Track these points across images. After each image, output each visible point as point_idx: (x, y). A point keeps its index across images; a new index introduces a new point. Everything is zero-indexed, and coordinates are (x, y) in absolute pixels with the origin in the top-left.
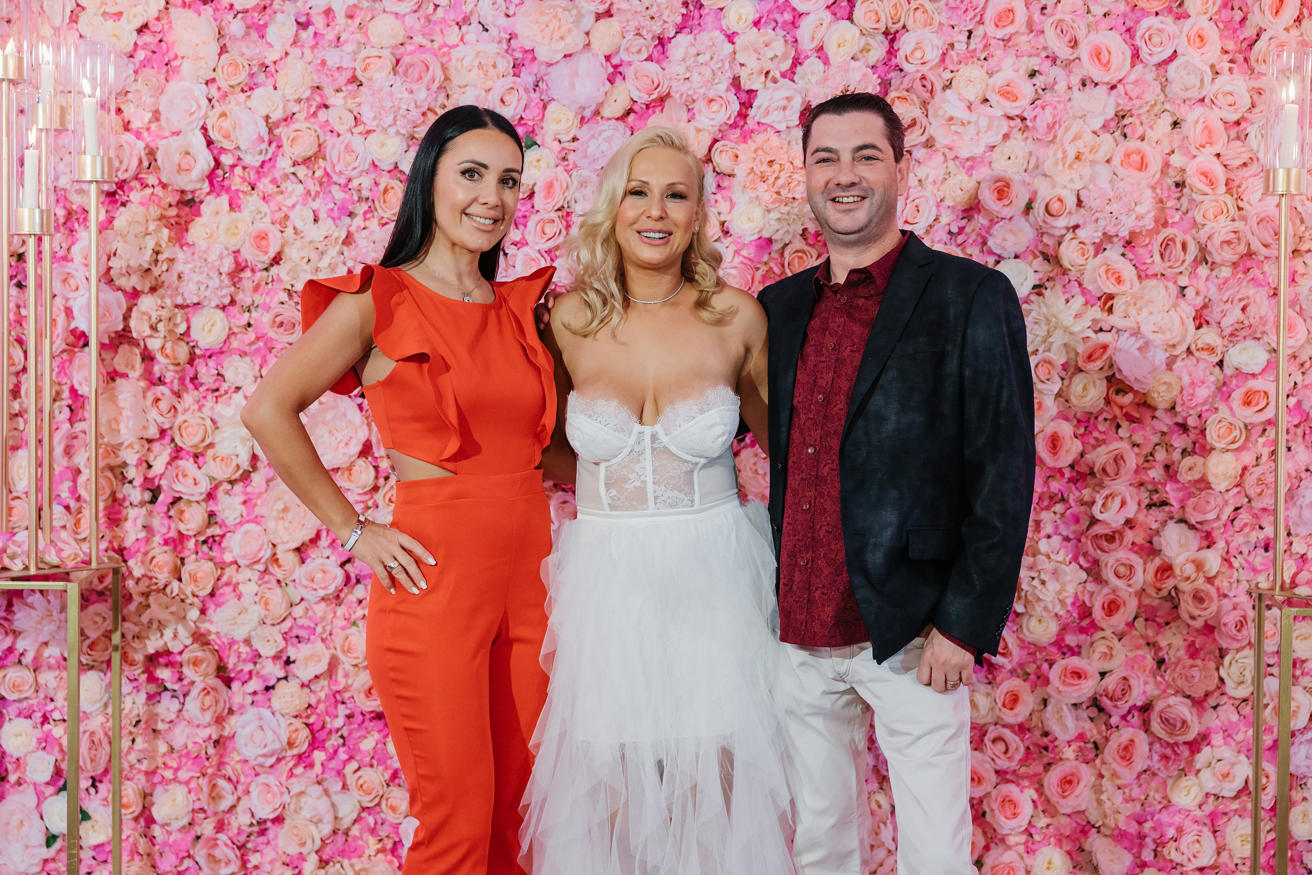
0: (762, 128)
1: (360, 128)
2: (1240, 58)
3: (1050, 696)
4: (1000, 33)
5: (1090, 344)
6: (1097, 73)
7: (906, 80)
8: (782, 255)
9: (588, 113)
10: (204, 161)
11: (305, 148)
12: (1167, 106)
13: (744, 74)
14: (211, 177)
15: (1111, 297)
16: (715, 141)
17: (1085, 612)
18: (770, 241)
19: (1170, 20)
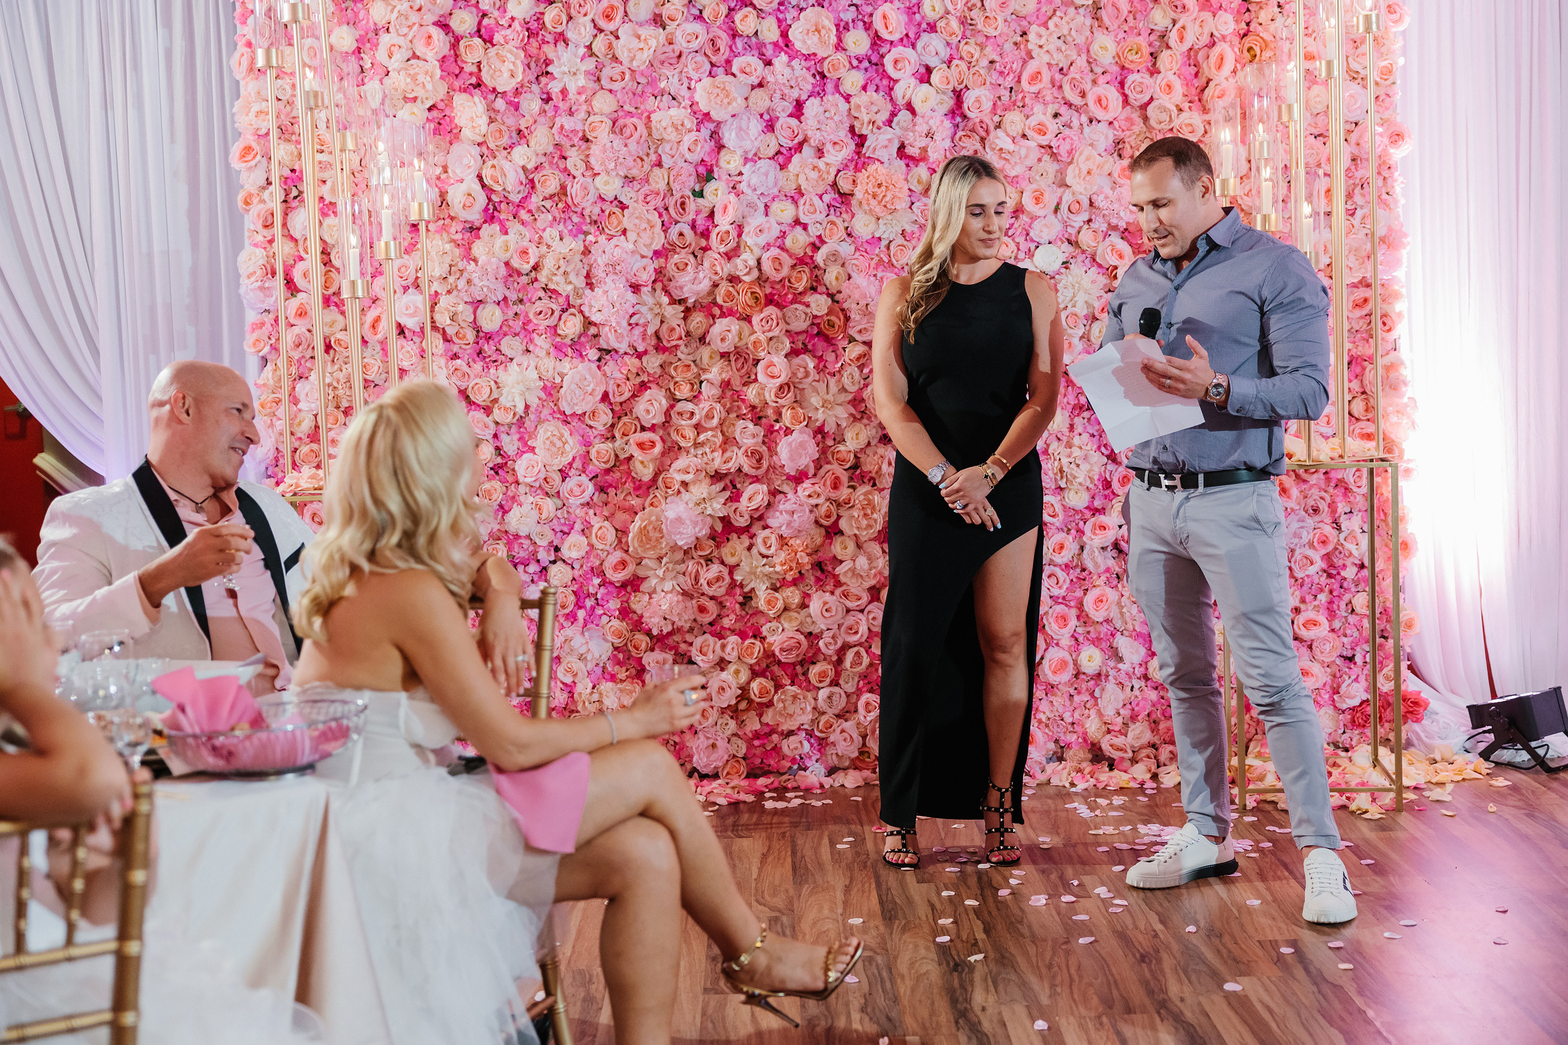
0: (870, 161)
1: (589, 173)
2: (1196, 98)
3: (1085, 543)
4: (1034, 89)
5: (1103, 300)
6: (1099, 114)
7: (970, 124)
8: (888, 248)
9: (750, 156)
10: (481, 200)
11: (553, 186)
12: (1148, 134)
13: (857, 124)
14: (486, 209)
15: (1116, 268)
16: (839, 171)
17: (1107, 484)
18: (880, 239)
19: (1147, 76)
